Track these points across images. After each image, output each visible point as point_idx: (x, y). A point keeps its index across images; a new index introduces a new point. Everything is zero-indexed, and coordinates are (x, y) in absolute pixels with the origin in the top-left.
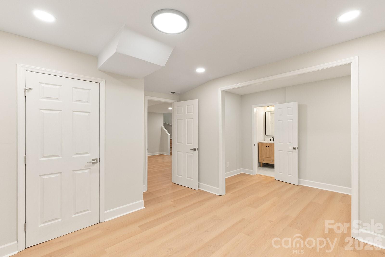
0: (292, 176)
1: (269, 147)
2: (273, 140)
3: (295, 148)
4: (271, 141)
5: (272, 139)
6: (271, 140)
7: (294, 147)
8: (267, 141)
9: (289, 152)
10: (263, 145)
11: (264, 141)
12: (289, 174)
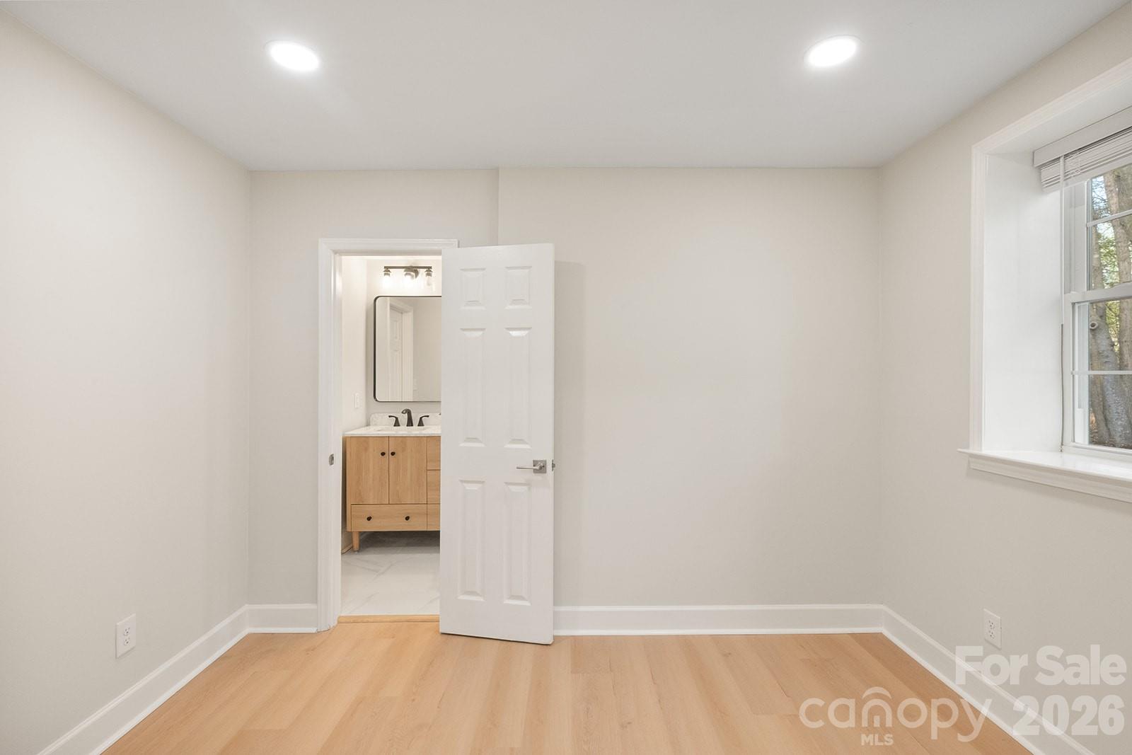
0: (527, 604)
1: (393, 454)
2: (406, 421)
3: (540, 468)
4: (397, 424)
5: (403, 419)
6: (397, 418)
7: (535, 463)
8: (382, 427)
9: (513, 488)
10: (366, 449)
11: (368, 424)
12: (512, 597)
